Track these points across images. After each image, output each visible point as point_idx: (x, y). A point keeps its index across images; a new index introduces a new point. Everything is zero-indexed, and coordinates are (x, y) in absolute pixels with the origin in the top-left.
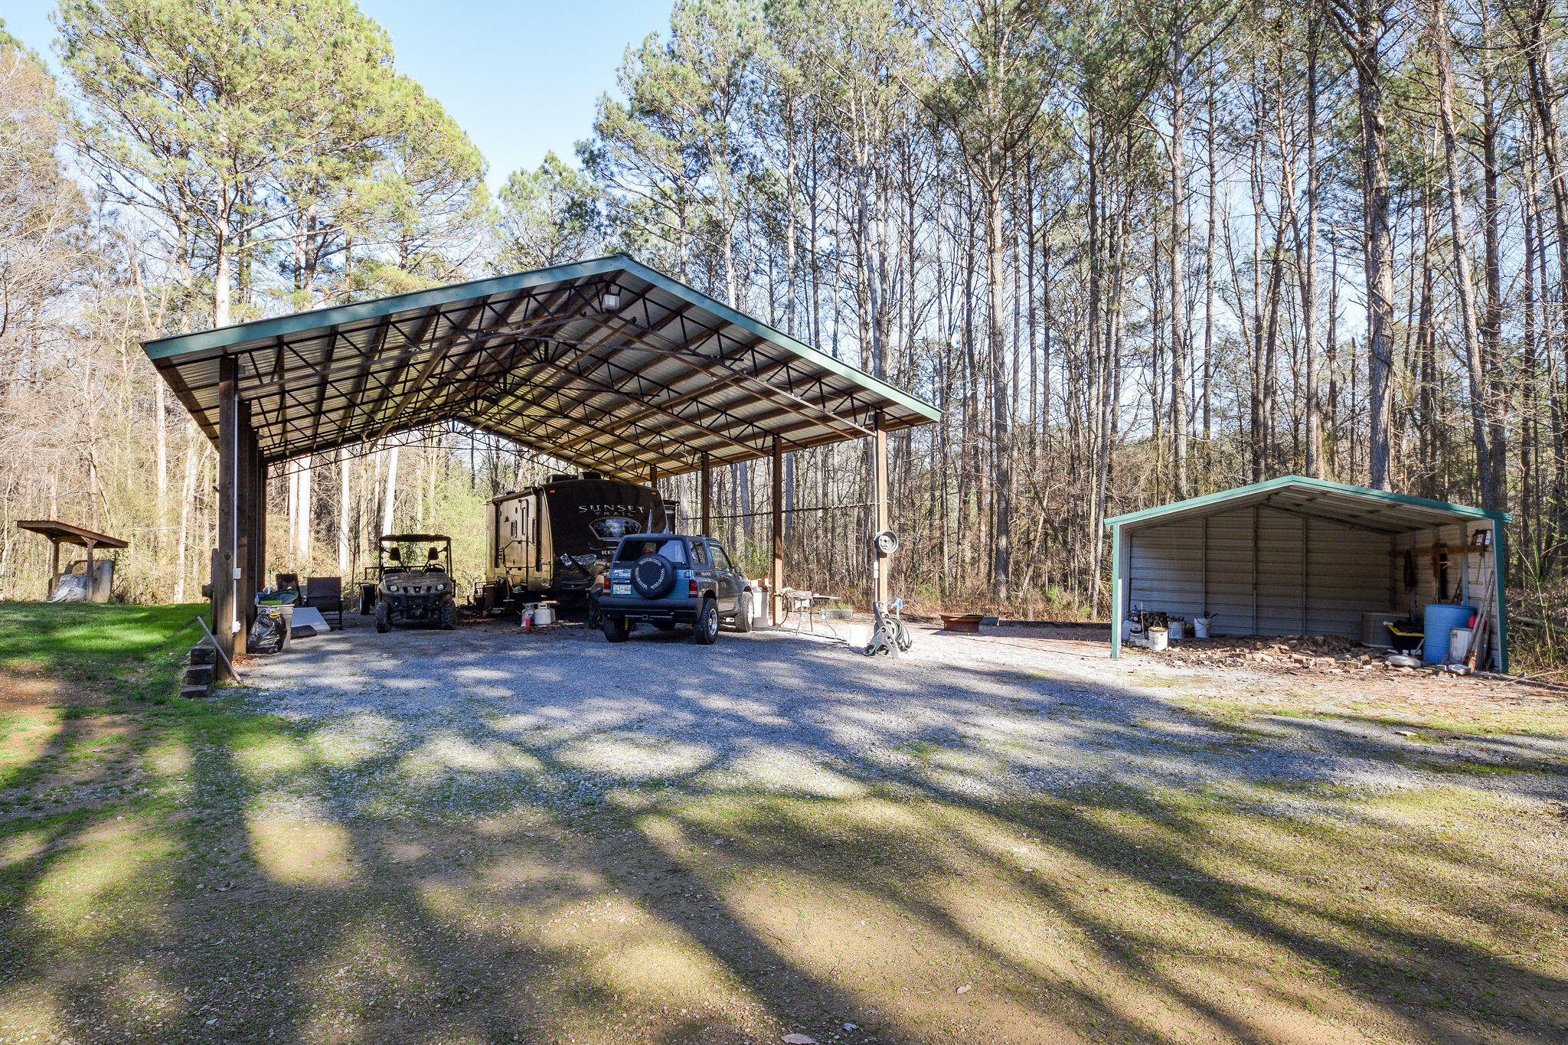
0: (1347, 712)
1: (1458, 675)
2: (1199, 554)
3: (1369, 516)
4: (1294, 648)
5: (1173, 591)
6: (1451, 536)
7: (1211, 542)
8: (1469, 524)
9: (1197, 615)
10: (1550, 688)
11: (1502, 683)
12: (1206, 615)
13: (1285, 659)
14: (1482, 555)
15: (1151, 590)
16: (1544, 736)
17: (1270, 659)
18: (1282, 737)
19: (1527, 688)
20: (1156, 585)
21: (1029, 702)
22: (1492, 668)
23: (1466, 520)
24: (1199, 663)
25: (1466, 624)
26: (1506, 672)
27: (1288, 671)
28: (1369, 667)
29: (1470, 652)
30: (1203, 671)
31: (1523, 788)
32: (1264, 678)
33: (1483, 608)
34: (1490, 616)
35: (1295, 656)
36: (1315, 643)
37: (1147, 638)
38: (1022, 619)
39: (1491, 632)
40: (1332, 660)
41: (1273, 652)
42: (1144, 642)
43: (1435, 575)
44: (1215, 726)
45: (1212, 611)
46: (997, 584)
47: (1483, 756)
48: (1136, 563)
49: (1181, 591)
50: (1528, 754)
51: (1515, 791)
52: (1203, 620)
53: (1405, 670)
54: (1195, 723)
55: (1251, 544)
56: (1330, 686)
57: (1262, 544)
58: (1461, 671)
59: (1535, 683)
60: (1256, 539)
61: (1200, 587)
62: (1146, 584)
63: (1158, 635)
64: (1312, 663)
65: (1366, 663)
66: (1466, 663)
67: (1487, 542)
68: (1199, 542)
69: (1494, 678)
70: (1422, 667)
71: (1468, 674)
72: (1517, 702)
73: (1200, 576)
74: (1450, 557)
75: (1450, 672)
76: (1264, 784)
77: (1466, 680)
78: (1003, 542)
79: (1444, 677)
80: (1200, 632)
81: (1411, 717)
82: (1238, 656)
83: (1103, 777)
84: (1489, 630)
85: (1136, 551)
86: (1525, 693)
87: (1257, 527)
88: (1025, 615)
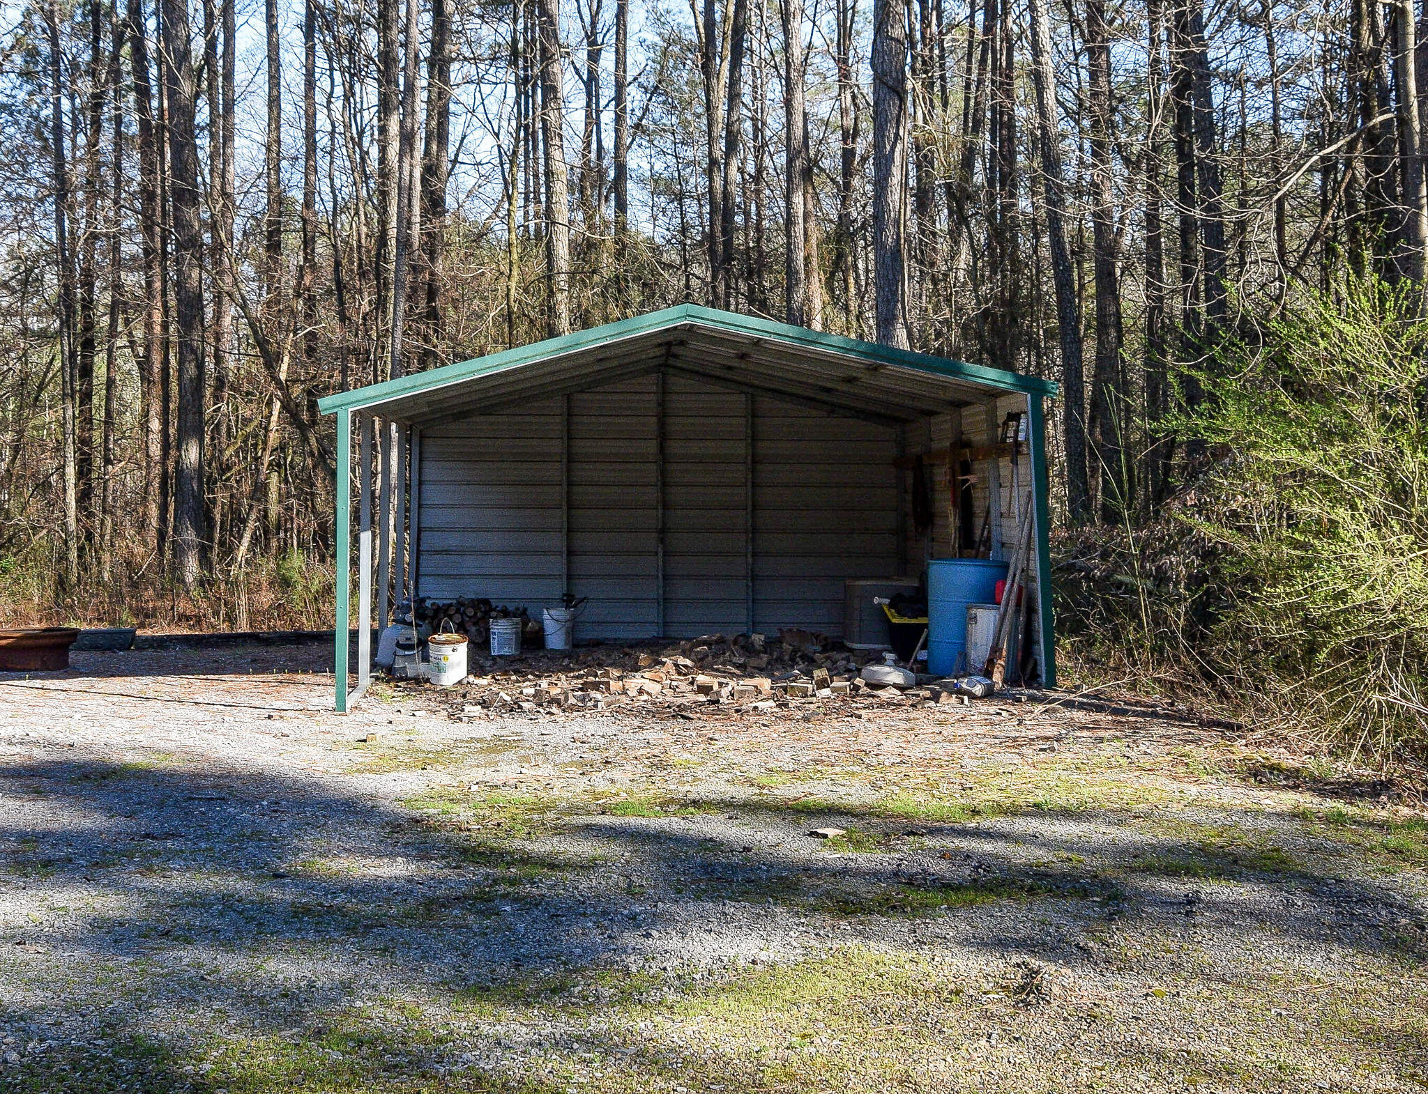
0: (744, 793)
1: (973, 697)
2: (555, 471)
3: (845, 387)
4: (702, 664)
5: (502, 553)
6: (975, 424)
7: (581, 446)
8: (1001, 402)
9: (548, 602)
10: (1115, 712)
11: (1040, 708)
12: (568, 600)
13: (684, 686)
14: (1015, 462)
15: (462, 552)
16: (1066, 814)
17: (654, 688)
18: (586, 866)
19: (1079, 715)
20: (472, 540)
21: (66, 838)
22: (1032, 679)
23: (993, 394)
24: (514, 708)
25: (989, 597)
26: (1052, 684)
27: (681, 713)
28: (826, 692)
29: (995, 650)
30: (516, 725)
31: (983, 932)
32: (629, 733)
33: (1016, 560)
34: (1029, 578)
35: (702, 679)
36: (749, 650)
37: (426, 659)
38: (224, 628)
39: (1031, 611)
40: (765, 684)
41: (661, 672)
42: (421, 668)
43: (954, 505)
44: (470, 853)
45: (581, 590)
46: (179, 551)
47: (940, 868)
48: (433, 494)
49: (521, 552)
50: (1022, 855)
51: (965, 942)
52: (560, 613)
53: (884, 694)
54: (422, 852)
55: (652, 447)
56: (742, 739)
57: (675, 447)
58: (978, 690)
59: (1095, 704)
60: (663, 436)
61: (557, 541)
62: (453, 540)
63: (447, 650)
64: (725, 692)
65: (822, 684)
66: (988, 674)
67: (1021, 436)
68: (556, 447)
69: (1033, 699)
70: (919, 684)
71: (989, 694)
72: (1050, 744)
73: (558, 518)
74: (977, 466)
75: (960, 692)
76: (481, 990)
77: (983, 707)
78: (192, 454)
79: (948, 702)
80: (555, 639)
81: (857, 793)
82: (596, 686)
83: (110, 1026)
84: (1026, 605)
85: (432, 471)
86: (1072, 725)
87: (663, 415)
88: (231, 619)
